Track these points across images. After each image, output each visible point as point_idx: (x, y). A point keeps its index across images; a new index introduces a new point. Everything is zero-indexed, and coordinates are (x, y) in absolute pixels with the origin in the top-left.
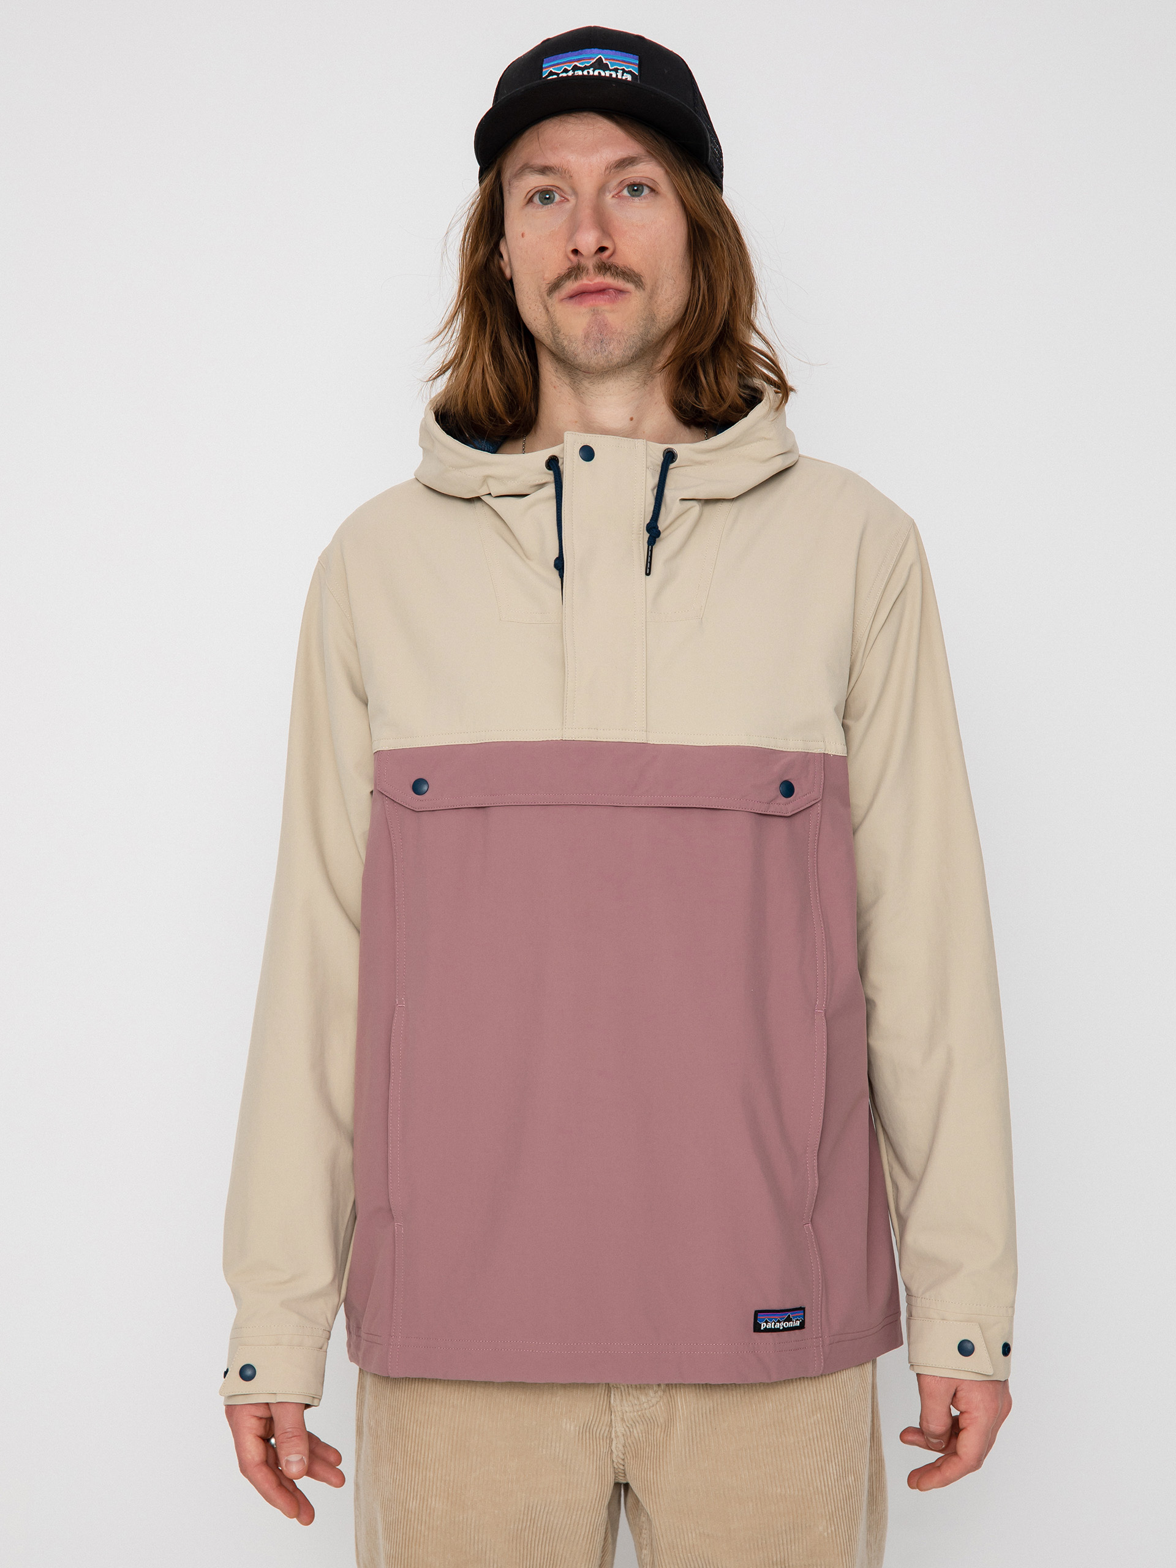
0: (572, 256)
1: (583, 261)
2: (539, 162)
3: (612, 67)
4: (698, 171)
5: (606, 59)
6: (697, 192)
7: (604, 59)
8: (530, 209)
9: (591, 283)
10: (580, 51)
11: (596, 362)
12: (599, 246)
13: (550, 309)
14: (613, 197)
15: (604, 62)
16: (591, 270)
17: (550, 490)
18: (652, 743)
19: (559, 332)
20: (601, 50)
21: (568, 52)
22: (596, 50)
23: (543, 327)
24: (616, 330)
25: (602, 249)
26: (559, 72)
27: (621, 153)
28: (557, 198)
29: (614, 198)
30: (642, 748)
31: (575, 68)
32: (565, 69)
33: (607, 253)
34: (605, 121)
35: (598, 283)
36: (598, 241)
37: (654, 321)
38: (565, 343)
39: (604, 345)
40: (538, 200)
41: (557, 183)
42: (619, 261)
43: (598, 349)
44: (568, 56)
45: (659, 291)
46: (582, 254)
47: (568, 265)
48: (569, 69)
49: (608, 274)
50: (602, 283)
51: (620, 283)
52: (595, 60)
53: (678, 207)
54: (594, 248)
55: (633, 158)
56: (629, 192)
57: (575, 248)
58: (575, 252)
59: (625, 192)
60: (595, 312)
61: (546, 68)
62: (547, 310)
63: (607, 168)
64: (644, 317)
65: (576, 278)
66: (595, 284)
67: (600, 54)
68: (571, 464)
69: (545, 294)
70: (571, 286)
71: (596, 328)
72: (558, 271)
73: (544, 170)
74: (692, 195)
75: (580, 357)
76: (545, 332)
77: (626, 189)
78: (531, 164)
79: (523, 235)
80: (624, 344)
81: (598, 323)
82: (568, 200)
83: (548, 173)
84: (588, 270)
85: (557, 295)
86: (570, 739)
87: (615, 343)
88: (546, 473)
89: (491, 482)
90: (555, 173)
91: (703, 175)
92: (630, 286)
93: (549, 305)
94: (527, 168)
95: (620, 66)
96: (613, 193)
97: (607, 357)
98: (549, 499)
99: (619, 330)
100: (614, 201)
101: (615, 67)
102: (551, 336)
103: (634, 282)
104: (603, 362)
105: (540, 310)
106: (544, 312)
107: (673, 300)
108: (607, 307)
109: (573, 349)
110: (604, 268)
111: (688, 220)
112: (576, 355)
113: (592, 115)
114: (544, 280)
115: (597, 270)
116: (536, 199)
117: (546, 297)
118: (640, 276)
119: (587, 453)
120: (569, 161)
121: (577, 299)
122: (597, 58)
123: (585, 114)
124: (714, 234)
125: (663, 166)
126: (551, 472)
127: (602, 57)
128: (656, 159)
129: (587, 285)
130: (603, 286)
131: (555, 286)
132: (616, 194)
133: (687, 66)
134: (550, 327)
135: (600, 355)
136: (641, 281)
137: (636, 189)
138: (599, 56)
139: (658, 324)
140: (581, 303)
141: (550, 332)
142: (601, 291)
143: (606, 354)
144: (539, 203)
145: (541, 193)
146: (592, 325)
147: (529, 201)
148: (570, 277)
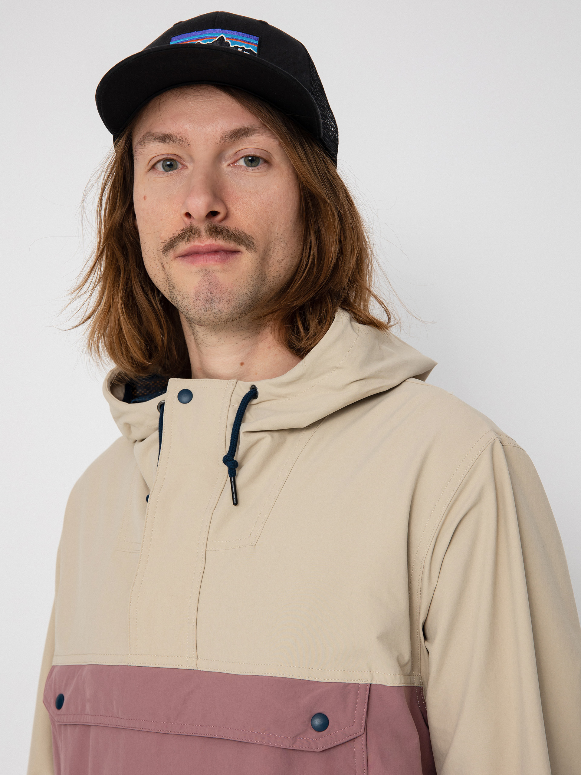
0: (186, 219)
1: (195, 224)
2: (160, 130)
3: (232, 45)
4: (312, 146)
5: (227, 38)
6: (310, 163)
7: (225, 39)
8: (152, 175)
9: (202, 245)
10: (204, 31)
11: (207, 317)
12: (210, 211)
13: (165, 266)
14: (229, 165)
15: (226, 41)
16: (203, 233)
19: (174, 288)
20: (223, 31)
21: (193, 32)
22: (217, 30)
23: (162, 283)
24: (227, 290)
25: (214, 214)
27: (236, 124)
28: (180, 166)
29: (229, 167)
33: (219, 217)
34: (222, 94)
35: (210, 245)
36: (209, 206)
37: (264, 280)
38: (179, 298)
39: (214, 303)
40: (161, 167)
42: (230, 224)
44: (193, 35)
45: (271, 252)
46: (194, 218)
47: (182, 226)
49: (220, 236)
50: (213, 245)
51: (231, 245)
52: (216, 39)
53: (290, 176)
54: (203, 212)
55: (247, 129)
56: (245, 162)
57: (186, 212)
58: (188, 215)
59: (242, 162)
60: (207, 272)
62: (163, 267)
63: (222, 138)
64: (254, 277)
65: (189, 240)
66: (207, 245)
67: (222, 33)
69: (161, 252)
70: (183, 247)
71: (207, 287)
72: (174, 232)
73: (164, 138)
74: (304, 166)
75: (192, 312)
76: (164, 288)
77: (243, 159)
78: (153, 132)
79: (145, 198)
80: (233, 303)
81: (208, 283)
82: (187, 167)
83: (167, 140)
84: (200, 232)
85: (171, 254)
87: (224, 302)
90: (174, 141)
91: (317, 149)
92: (242, 248)
93: (164, 263)
94: (149, 135)
95: (240, 45)
96: (229, 162)
97: (216, 314)
99: (229, 290)
100: (229, 169)
101: (236, 45)
102: (168, 291)
103: (244, 244)
104: (213, 318)
105: (158, 268)
106: (161, 269)
107: (285, 261)
108: (218, 267)
109: (185, 304)
110: (215, 231)
111: (300, 189)
112: (188, 311)
113: (210, 88)
114: (161, 239)
115: (208, 233)
116: (160, 166)
117: (162, 256)
118: (252, 238)
120: (186, 130)
121: (190, 259)
122: (220, 37)
123: (204, 87)
124: (325, 202)
125: (276, 138)
127: (224, 36)
128: (269, 130)
129: (199, 246)
130: (214, 248)
131: (170, 246)
132: (232, 164)
133: (306, 51)
134: (167, 283)
135: (209, 312)
136: (253, 243)
137: (252, 160)
138: (221, 36)
139: (268, 284)
140: (193, 263)
141: (167, 288)
142: (212, 252)
143: (215, 311)
144: (163, 170)
145: (166, 160)
146: (203, 284)
147: (153, 167)
148: (184, 238)
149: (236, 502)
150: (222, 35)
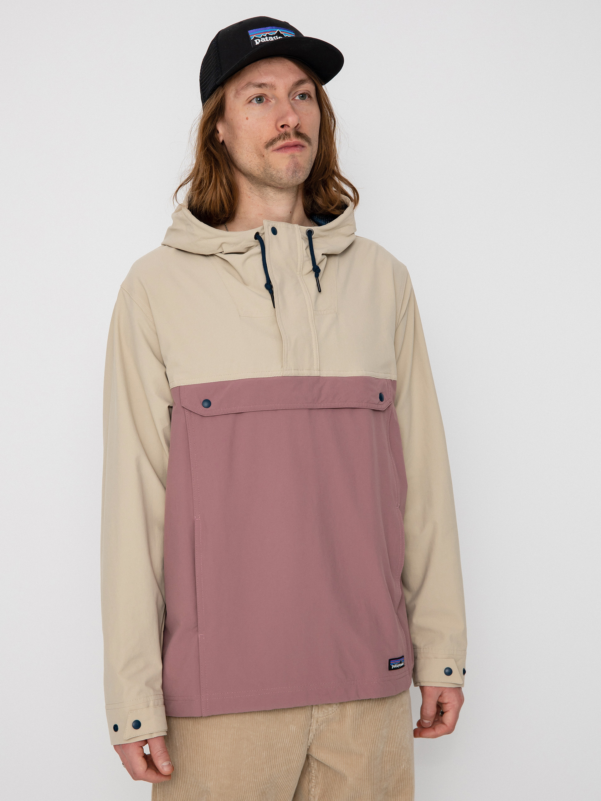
0: (281, 128)
1: (288, 131)
2: (258, 81)
7: (280, 32)
8: (251, 105)
9: (292, 142)
17: (258, 249)
18: (322, 376)
19: (270, 167)
22: (274, 28)
24: (301, 166)
26: (260, 37)
27: (299, 78)
28: (265, 100)
29: (293, 100)
30: (318, 379)
31: (268, 36)
32: (262, 36)
38: (274, 173)
39: (297, 173)
41: (265, 93)
42: (302, 131)
43: (294, 176)
46: (289, 127)
47: (279, 133)
48: (265, 36)
49: (298, 137)
51: (303, 142)
54: (296, 124)
55: (302, 81)
56: (299, 97)
57: (282, 124)
58: (283, 126)
59: (297, 98)
60: (293, 157)
61: (252, 35)
62: (263, 156)
63: (292, 85)
64: (310, 160)
65: (283, 140)
66: (294, 142)
68: (268, 237)
69: (262, 148)
70: (280, 143)
71: (293, 165)
72: (271, 137)
73: (260, 85)
75: (283, 180)
76: (257, 168)
77: (298, 96)
78: (252, 82)
79: (247, 119)
81: (294, 162)
82: (270, 101)
83: (263, 87)
84: (290, 136)
85: (271, 148)
86: (286, 375)
87: (302, 172)
88: (254, 241)
89: (224, 246)
90: (267, 87)
92: (307, 144)
93: (265, 154)
94: (249, 84)
96: (292, 98)
98: (258, 254)
99: (303, 166)
100: (293, 102)
101: (287, 36)
102: (262, 169)
103: (308, 142)
104: (295, 182)
105: (254, 157)
106: (260, 157)
108: (298, 154)
109: (278, 176)
110: (297, 134)
112: (280, 179)
113: (283, 59)
114: (261, 141)
115: (294, 135)
116: (254, 101)
117: (264, 150)
118: (310, 139)
119: (274, 231)
120: (274, 81)
121: (282, 150)
123: (280, 58)
126: (257, 241)
129: (290, 143)
130: (297, 143)
131: (269, 144)
134: (263, 165)
135: (294, 179)
136: (311, 141)
137: (303, 96)
140: (285, 152)
142: (296, 146)
143: (297, 178)
144: (256, 103)
145: (257, 97)
146: (291, 163)
147: (250, 102)
148: (280, 138)
149: (320, 291)
150: (278, 30)
